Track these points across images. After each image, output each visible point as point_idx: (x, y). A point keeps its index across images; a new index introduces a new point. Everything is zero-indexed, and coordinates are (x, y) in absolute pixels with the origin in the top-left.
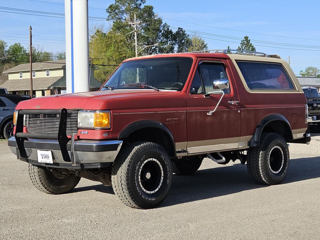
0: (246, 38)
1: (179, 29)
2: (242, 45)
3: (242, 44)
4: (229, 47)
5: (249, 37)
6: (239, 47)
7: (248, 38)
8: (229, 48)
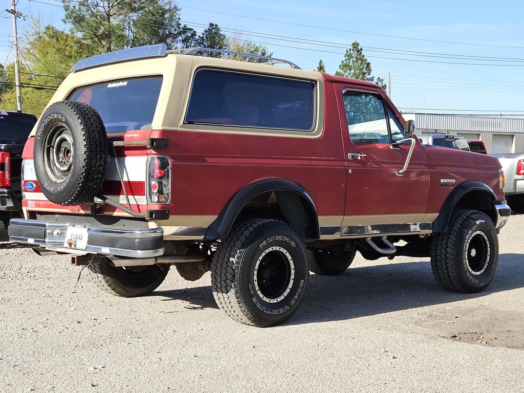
0: (355, 45)
1: (211, 24)
2: (347, 57)
3: (349, 56)
4: (321, 62)
5: (360, 43)
6: (343, 62)
7: (358, 44)
8: (322, 64)
